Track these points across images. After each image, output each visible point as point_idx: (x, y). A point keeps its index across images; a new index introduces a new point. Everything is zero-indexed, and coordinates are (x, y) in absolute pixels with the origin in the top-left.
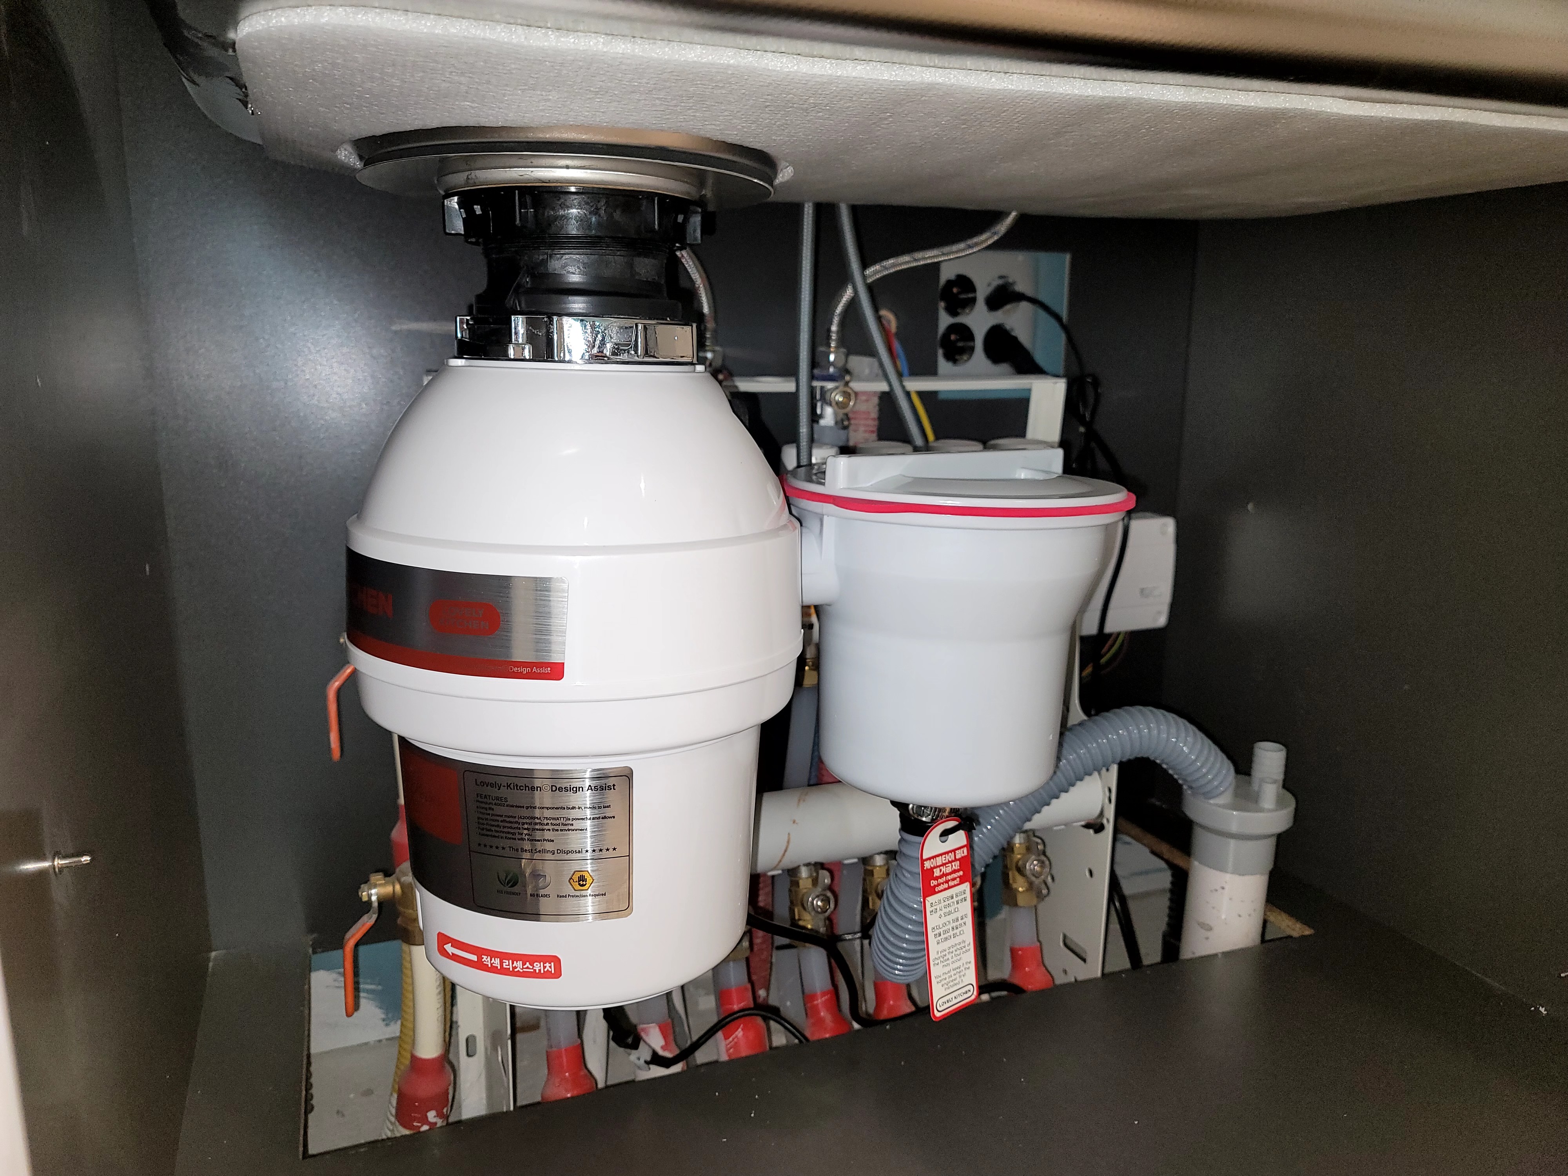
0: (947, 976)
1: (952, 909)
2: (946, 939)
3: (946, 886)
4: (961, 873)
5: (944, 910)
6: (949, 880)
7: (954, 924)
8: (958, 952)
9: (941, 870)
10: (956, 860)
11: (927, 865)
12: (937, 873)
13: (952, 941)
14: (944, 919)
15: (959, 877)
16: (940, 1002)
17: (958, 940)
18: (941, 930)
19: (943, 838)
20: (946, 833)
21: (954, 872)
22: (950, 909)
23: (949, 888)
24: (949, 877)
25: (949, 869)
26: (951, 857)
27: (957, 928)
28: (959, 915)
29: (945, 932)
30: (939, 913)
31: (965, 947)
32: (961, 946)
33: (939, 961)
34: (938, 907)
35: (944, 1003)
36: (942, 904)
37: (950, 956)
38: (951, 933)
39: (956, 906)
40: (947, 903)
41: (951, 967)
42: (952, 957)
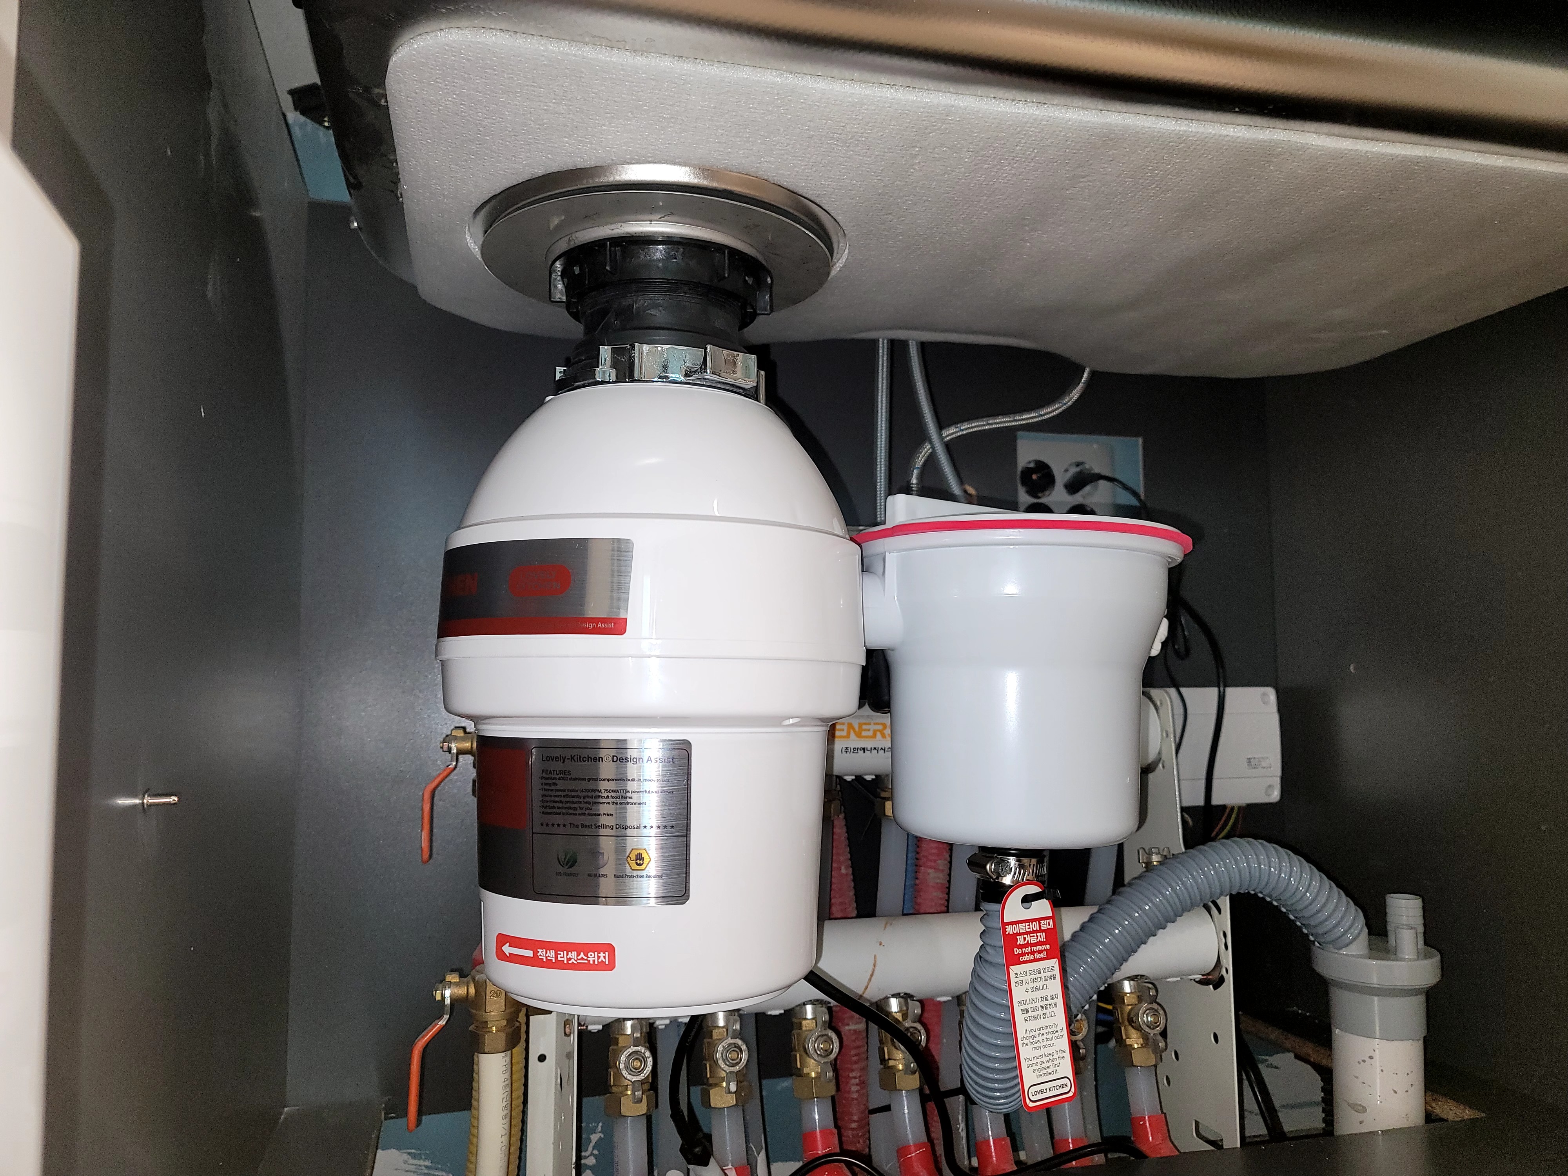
0: (1038, 1061)
1: (1040, 984)
2: (1035, 1018)
3: (1032, 957)
4: (1048, 947)
5: (1030, 984)
6: (1035, 952)
7: (1044, 1003)
8: (1050, 1036)
9: (1025, 939)
10: (1041, 931)
11: (1010, 929)
12: (1020, 940)
13: (1041, 1022)
14: (1031, 995)
15: (1045, 950)
16: (1033, 1089)
17: (1048, 1022)
18: (1029, 1006)
19: (1026, 905)
20: (1027, 900)
21: (1040, 943)
22: (1038, 984)
23: (1035, 960)
24: (1035, 949)
25: (1034, 940)
26: (1035, 926)
27: (1047, 1008)
28: (1048, 993)
29: (1035, 1009)
30: (1025, 986)
31: (1057, 1031)
32: (1054, 1029)
33: (1028, 1041)
34: (1024, 979)
35: (1037, 1093)
36: (1028, 977)
37: (1040, 1039)
38: (1040, 1012)
39: (1043, 982)
40: (1033, 977)
41: (1042, 1051)
42: (1043, 1041)
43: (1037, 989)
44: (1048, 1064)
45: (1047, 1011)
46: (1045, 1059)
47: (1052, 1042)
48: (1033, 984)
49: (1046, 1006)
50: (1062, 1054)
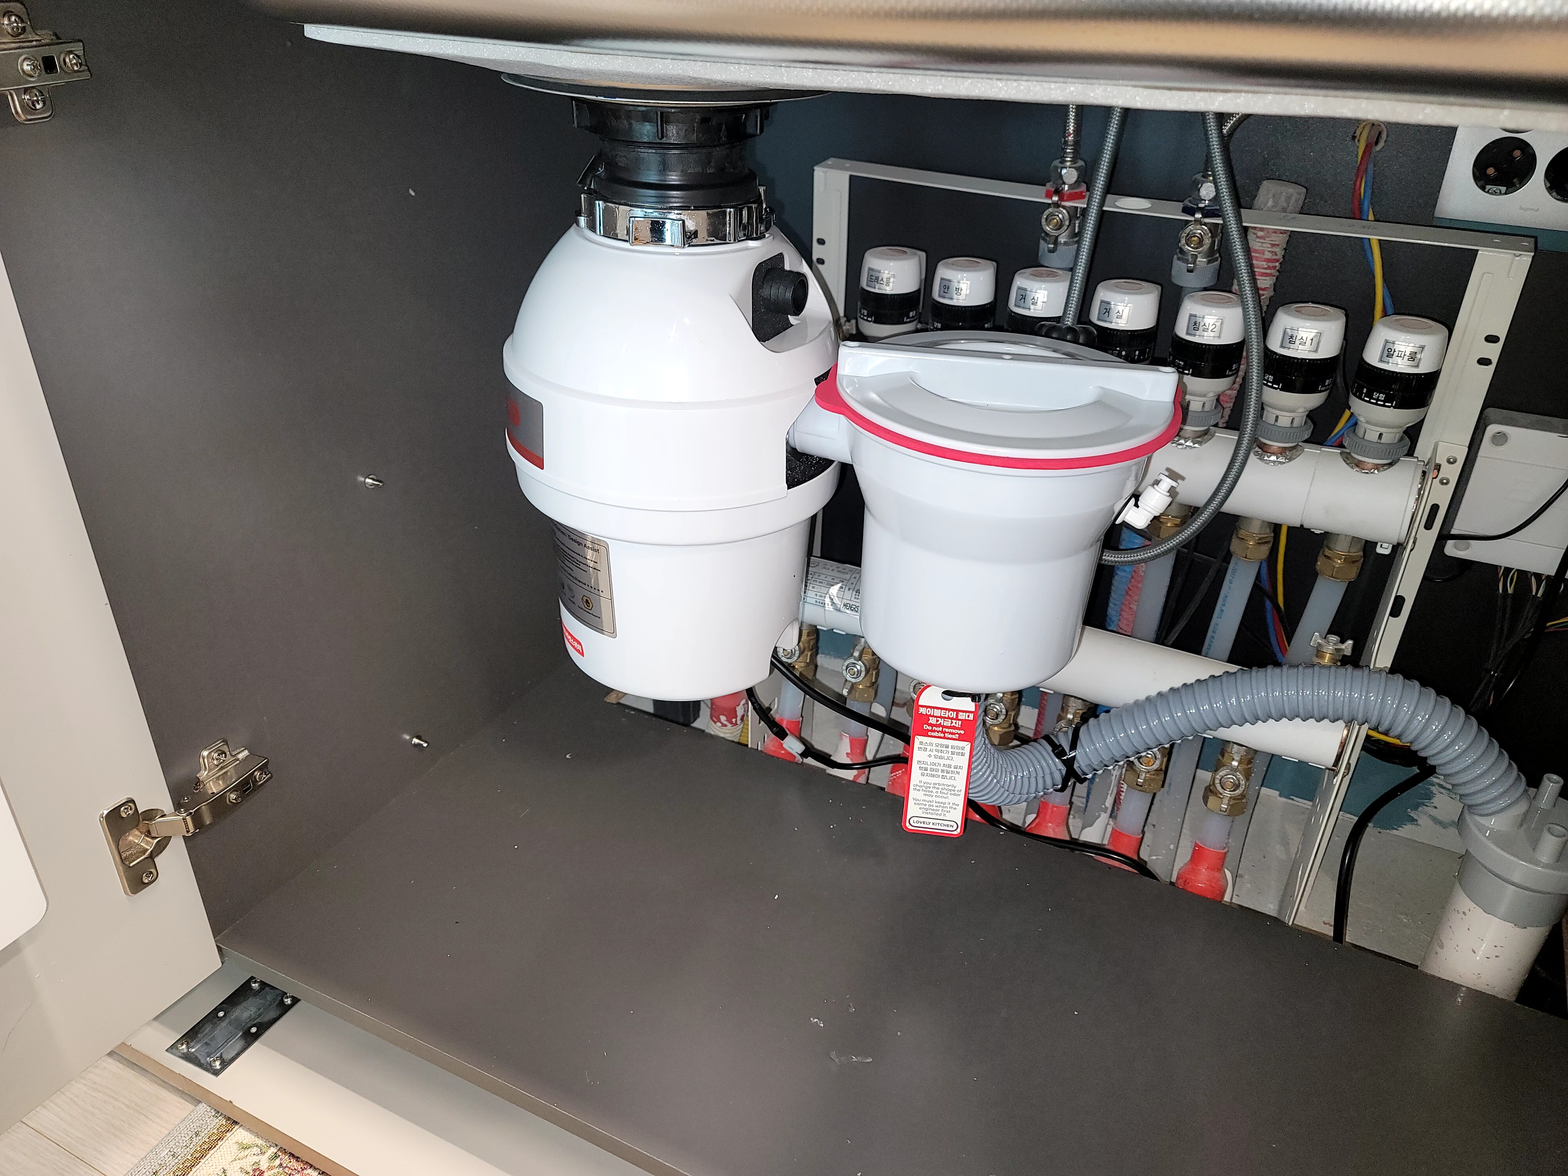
0: (928, 804)
1: (946, 756)
2: (933, 776)
3: (942, 735)
5: (934, 753)
6: (947, 733)
7: (946, 769)
8: (945, 791)
9: (937, 721)
10: (957, 719)
11: (922, 710)
12: (933, 721)
13: (940, 781)
15: (957, 733)
16: (915, 819)
17: (946, 782)
18: (930, 767)
19: (947, 697)
20: (949, 694)
22: (942, 754)
23: (944, 738)
24: (947, 730)
25: (948, 724)
26: (954, 715)
28: (953, 764)
29: (934, 770)
31: (954, 791)
32: (950, 788)
33: (921, 789)
36: (935, 748)
37: (935, 790)
38: (940, 773)
39: (950, 755)
40: (940, 749)
41: (934, 798)
42: (937, 792)
43: (941, 758)
44: (938, 809)
45: (949, 775)
46: (934, 804)
47: (947, 796)
48: (937, 754)
49: (948, 771)
50: (954, 807)
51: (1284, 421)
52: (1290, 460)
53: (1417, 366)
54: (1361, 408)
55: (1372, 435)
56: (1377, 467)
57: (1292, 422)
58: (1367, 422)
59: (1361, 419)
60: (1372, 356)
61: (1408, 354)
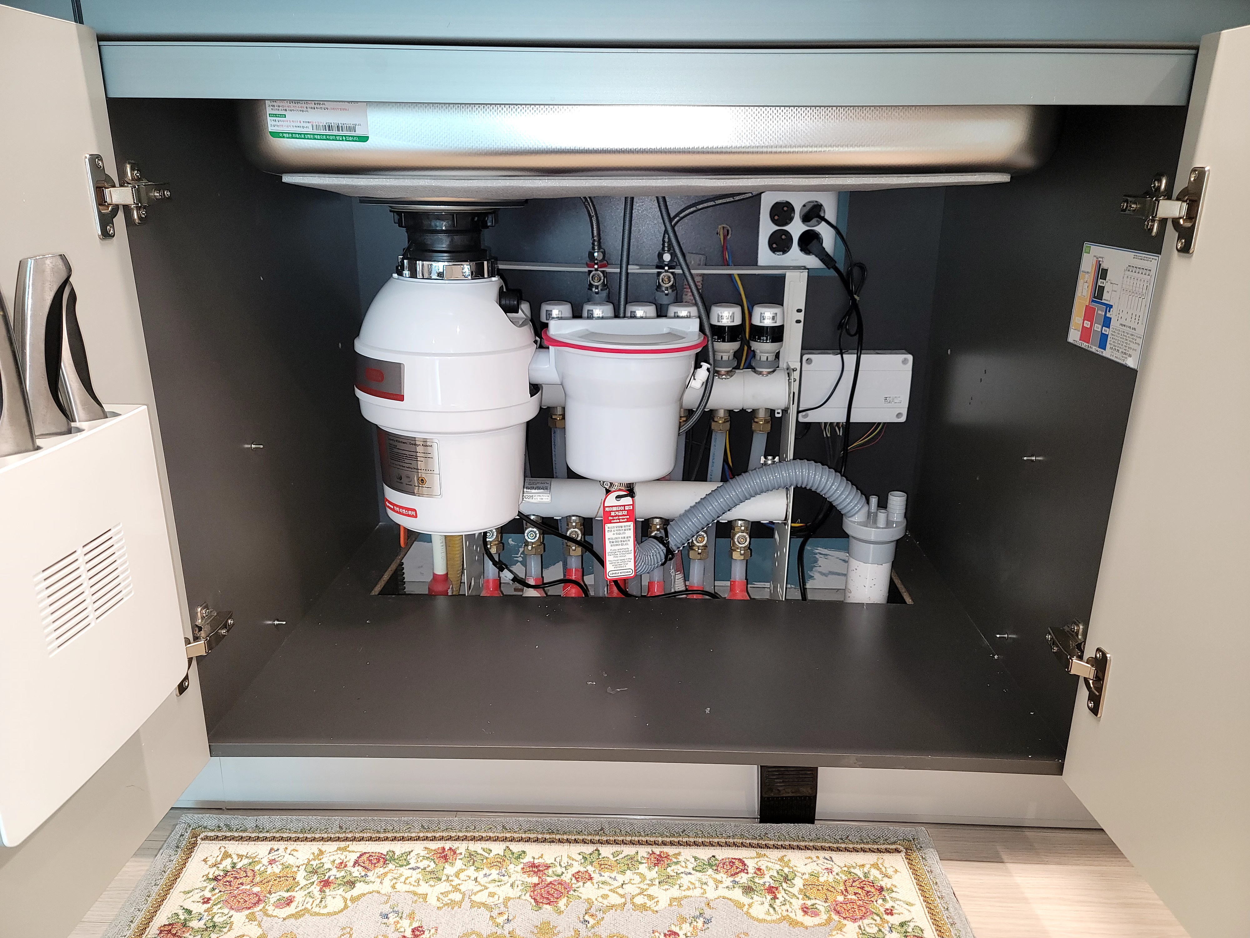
0: (616, 562)
1: (622, 532)
2: (616, 545)
3: (618, 521)
4: (628, 517)
5: (616, 532)
6: (620, 519)
7: (622, 540)
8: (624, 553)
9: (615, 513)
10: (625, 510)
11: (607, 509)
12: (613, 514)
13: (621, 547)
14: (616, 536)
15: (626, 518)
16: (611, 572)
17: (624, 547)
18: (614, 541)
19: (617, 499)
20: (619, 497)
21: (624, 515)
22: (620, 532)
23: (620, 522)
24: (621, 517)
25: (620, 514)
26: (622, 508)
27: (624, 542)
28: (626, 536)
29: (616, 542)
30: (613, 533)
31: (628, 551)
32: (626, 550)
33: (612, 554)
34: (613, 530)
35: (613, 574)
36: (615, 529)
37: (619, 553)
38: (620, 543)
39: (624, 531)
40: (618, 529)
41: (619, 558)
42: (620, 554)
43: (619, 534)
44: (621, 563)
45: (624, 543)
46: (620, 561)
47: (625, 555)
48: (617, 532)
49: (624, 541)
50: (630, 560)
51: (725, 358)
52: (732, 376)
53: (776, 322)
54: (757, 346)
55: (764, 358)
56: (769, 373)
57: (729, 358)
58: (761, 352)
59: (758, 351)
60: (756, 321)
61: (771, 317)
